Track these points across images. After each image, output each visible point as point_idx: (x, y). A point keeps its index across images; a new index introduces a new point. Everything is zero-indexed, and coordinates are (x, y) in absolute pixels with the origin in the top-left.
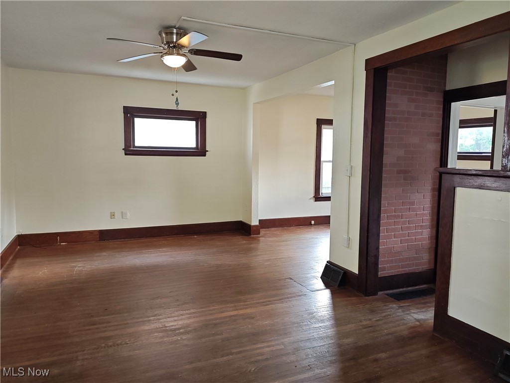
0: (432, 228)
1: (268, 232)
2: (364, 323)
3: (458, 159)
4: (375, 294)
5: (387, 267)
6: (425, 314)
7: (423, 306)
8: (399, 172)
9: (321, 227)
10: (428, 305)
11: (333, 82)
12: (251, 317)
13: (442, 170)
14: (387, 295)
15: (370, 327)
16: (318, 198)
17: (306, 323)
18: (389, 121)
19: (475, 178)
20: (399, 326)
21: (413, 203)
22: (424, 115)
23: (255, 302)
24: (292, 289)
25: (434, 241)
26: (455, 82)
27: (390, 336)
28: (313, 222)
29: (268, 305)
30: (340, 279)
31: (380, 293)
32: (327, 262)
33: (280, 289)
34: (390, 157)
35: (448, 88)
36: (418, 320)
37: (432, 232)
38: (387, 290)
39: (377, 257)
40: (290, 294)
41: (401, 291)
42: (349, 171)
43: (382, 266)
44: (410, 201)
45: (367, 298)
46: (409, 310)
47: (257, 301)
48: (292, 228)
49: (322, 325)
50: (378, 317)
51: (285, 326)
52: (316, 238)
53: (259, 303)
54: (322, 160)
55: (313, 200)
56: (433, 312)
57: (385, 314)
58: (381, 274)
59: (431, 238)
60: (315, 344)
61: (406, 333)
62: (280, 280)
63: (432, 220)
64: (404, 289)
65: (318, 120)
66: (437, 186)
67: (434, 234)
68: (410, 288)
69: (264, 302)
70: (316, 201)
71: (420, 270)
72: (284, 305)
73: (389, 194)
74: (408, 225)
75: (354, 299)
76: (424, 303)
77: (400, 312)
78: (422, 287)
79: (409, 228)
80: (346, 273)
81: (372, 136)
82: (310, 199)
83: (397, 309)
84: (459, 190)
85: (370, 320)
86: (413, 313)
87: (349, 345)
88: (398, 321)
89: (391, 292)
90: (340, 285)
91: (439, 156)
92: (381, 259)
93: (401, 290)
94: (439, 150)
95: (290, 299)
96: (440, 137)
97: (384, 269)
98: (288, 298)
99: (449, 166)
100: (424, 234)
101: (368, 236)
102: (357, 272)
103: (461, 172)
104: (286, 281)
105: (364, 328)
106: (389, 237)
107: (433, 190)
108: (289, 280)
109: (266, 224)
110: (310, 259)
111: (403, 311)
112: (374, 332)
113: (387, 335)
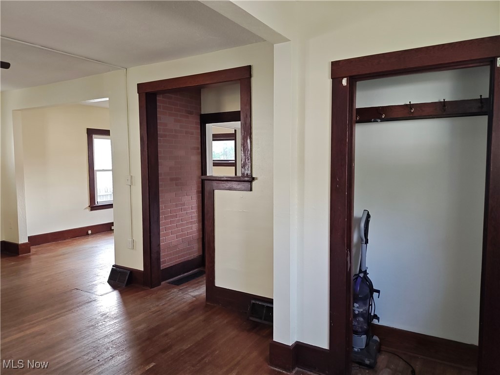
0: (199, 222)
1: (40, 249)
2: (153, 309)
3: (213, 166)
4: (159, 284)
5: (167, 260)
6: (199, 291)
7: (197, 285)
8: (172, 180)
9: (99, 235)
10: (200, 283)
11: (107, 99)
12: (42, 333)
13: (203, 177)
14: (169, 283)
15: (159, 311)
16: (93, 207)
17: (101, 324)
18: (161, 137)
19: (226, 183)
20: (181, 304)
21: (184, 204)
22: (187, 133)
23: (42, 318)
24: (80, 298)
25: (201, 233)
26: (208, 108)
27: (175, 314)
28: (90, 232)
29: (57, 318)
30: (127, 278)
31: (163, 283)
32: (113, 266)
33: (67, 301)
34: (165, 167)
35: (202, 113)
36: (194, 297)
37: (199, 226)
38: (168, 279)
39: (158, 253)
40: (80, 302)
41: (179, 278)
42: (129, 181)
43: (163, 260)
44: (182, 202)
45: (152, 289)
46: (187, 291)
47: (45, 318)
48: (67, 240)
49: (116, 321)
50: (163, 302)
51: (80, 331)
52: (96, 247)
53: (47, 319)
54: (95, 169)
55: (88, 210)
56: (205, 287)
57: (169, 298)
58: (163, 266)
59: (198, 231)
60: (113, 338)
61: (187, 308)
62: (65, 293)
63: (199, 216)
64: (182, 276)
65: (88, 130)
66: (200, 189)
67: (201, 227)
68: (186, 274)
69: (53, 316)
70: (91, 210)
71: (193, 258)
72: (75, 314)
73: (166, 199)
74: (181, 222)
75: (142, 293)
76: (198, 283)
77: (180, 294)
78: (195, 271)
79: (182, 225)
80: (133, 272)
81: (148, 150)
82: (86, 209)
83: (178, 292)
84: (216, 192)
85: (157, 306)
86: (190, 292)
87: (142, 330)
88: (179, 301)
89: (172, 280)
90: (127, 285)
91: (200, 166)
92: (162, 254)
93: (179, 276)
94: (200, 160)
95: (81, 308)
96: (200, 151)
97: (165, 262)
98: (78, 307)
99: (208, 175)
100: (193, 228)
101: (150, 235)
102: (142, 269)
103: (217, 179)
104: (72, 292)
105: (154, 314)
106: (167, 235)
107: (198, 192)
108: (76, 291)
109: (36, 240)
110: (93, 267)
111: (182, 293)
112: (162, 314)
113: (172, 313)
